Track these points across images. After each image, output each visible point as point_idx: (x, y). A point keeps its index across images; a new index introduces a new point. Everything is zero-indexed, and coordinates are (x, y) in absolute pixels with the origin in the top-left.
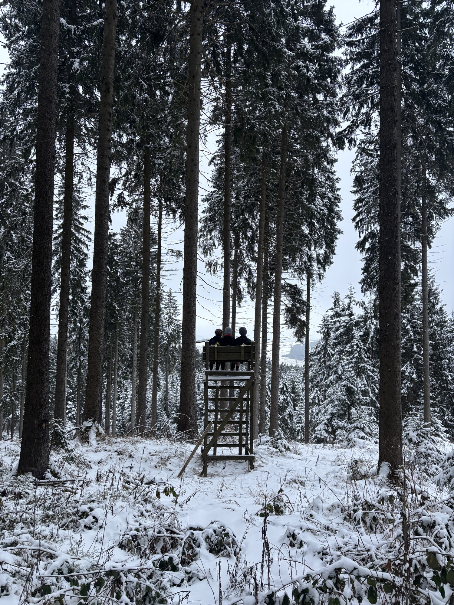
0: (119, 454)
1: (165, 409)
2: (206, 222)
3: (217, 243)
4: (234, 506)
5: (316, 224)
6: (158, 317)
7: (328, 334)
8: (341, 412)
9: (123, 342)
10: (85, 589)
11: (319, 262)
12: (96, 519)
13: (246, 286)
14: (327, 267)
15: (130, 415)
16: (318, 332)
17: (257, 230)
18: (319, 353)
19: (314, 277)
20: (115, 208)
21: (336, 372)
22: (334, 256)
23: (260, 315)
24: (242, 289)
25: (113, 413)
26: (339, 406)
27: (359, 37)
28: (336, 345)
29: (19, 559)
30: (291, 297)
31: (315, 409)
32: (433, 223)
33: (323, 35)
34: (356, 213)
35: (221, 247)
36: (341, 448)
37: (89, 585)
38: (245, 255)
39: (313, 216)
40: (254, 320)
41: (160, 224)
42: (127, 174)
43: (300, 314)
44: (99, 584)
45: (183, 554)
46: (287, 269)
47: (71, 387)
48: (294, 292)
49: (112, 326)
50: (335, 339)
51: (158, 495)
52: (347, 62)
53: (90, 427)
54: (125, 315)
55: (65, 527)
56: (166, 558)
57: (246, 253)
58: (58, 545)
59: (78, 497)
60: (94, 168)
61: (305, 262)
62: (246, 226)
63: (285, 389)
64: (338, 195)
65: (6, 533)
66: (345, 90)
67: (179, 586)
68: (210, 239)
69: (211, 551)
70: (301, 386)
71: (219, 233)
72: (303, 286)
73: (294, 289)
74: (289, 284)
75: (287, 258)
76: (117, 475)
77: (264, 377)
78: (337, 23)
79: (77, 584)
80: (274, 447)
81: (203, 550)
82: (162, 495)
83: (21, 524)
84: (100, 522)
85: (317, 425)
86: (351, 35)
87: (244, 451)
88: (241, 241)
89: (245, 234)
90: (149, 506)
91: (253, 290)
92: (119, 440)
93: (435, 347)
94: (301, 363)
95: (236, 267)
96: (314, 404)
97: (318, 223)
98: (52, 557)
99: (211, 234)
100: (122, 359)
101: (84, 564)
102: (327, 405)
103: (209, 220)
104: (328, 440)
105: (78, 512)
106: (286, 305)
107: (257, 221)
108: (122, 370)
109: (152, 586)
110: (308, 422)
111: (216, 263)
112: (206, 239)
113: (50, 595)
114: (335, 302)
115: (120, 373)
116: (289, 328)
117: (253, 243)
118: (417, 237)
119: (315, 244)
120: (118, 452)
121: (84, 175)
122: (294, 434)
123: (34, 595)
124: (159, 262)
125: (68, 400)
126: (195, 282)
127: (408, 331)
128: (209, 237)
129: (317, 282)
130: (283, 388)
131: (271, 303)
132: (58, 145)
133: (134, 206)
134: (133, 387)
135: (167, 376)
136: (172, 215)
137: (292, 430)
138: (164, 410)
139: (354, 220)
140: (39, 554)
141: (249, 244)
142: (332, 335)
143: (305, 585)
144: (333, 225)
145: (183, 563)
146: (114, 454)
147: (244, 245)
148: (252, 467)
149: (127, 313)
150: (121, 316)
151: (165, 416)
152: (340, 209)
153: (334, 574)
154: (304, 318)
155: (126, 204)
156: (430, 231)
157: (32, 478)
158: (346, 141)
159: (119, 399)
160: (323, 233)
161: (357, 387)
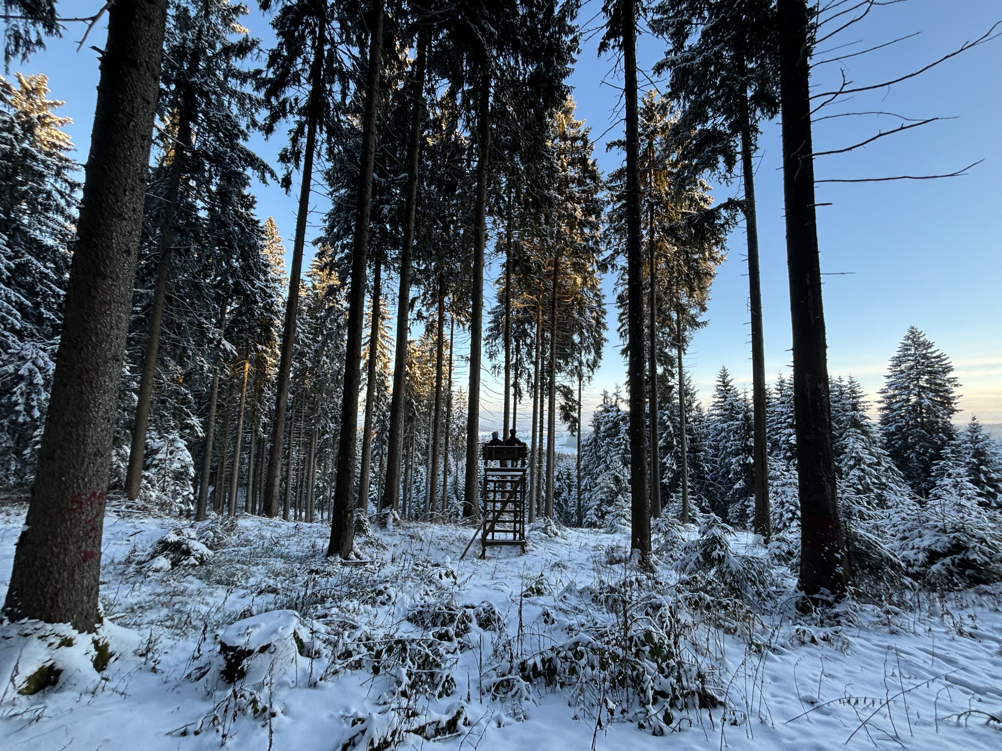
0: (411, 538)
1: (456, 493)
2: (489, 332)
3: (500, 349)
4: (504, 588)
5: (586, 334)
6: (449, 410)
7: (599, 428)
8: (610, 498)
9: (419, 433)
10: (379, 655)
11: (589, 366)
12: (390, 597)
13: (526, 386)
14: (595, 370)
15: (425, 497)
17: (534, 339)
18: (591, 444)
19: (584, 379)
20: (414, 321)
21: (605, 462)
22: (601, 361)
24: (522, 388)
26: (607, 493)
27: (618, 183)
28: (605, 437)
29: (329, 629)
30: (564, 397)
31: (587, 495)
32: (687, 333)
33: (588, 181)
34: (620, 324)
35: (504, 352)
36: (605, 533)
37: (382, 651)
38: (525, 359)
39: (582, 327)
41: (452, 334)
42: (424, 294)
43: (572, 412)
44: (390, 650)
45: (458, 627)
46: (561, 372)
47: (374, 472)
48: (567, 393)
49: (410, 420)
50: (604, 432)
51: (441, 577)
52: (608, 203)
53: (388, 514)
54: (422, 409)
55: (365, 602)
56: (443, 631)
57: (526, 357)
58: (359, 617)
59: (375, 576)
60: (397, 292)
61: (576, 367)
62: (525, 334)
63: (560, 476)
64: (604, 309)
65: (319, 606)
66: (607, 226)
67: (453, 653)
68: (495, 345)
69: (480, 626)
70: (574, 473)
71: (503, 340)
72: (575, 387)
73: (567, 389)
74: (562, 385)
75: (561, 362)
76: (409, 557)
77: (540, 467)
78: (599, 171)
79: (373, 650)
80: (544, 533)
81: (474, 625)
82: (444, 577)
83: (330, 600)
84: (393, 599)
85: (589, 509)
86: (611, 182)
87: (518, 536)
88: (521, 347)
89: (525, 341)
90: (433, 587)
91: (532, 389)
92: (413, 524)
93: (693, 440)
94: (575, 453)
95: (516, 370)
96: (585, 490)
97: (587, 332)
98: (354, 627)
99: (495, 341)
100: (418, 448)
101: (379, 634)
102: (598, 491)
103: (493, 330)
104: (598, 524)
105: (375, 590)
106: (560, 404)
107: (535, 330)
108: (419, 457)
109: (430, 653)
110: (580, 506)
111: (499, 367)
113: (352, 659)
114: (604, 399)
115: (416, 460)
116: (563, 423)
117: (532, 348)
118: (673, 345)
119: (585, 350)
120: (411, 536)
121: (389, 296)
123: (339, 658)
124: (451, 366)
125: (371, 483)
127: (668, 426)
129: (586, 383)
130: (558, 476)
131: (546, 400)
132: (368, 271)
133: (431, 320)
134: (427, 473)
136: (461, 327)
138: (454, 493)
139: (618, 330)
140: (344, 625)
141: (528, 350)
142: (602, 428)
143: (550, 654)
144: (600, 334)
145: (457, 635)
146: (407, 538)
147: (524, 351)
148: (524, 552)
150: (418, 410)
151: (455, 499)
152: (606, 321)
153: (573, 647)
154: (576, 415)
155: (423, 318)
156: (684, 341)
157: (339, 559)
158: (609, 267)
159: (415, 482)
160: (591, 340)
161: (624, 475)
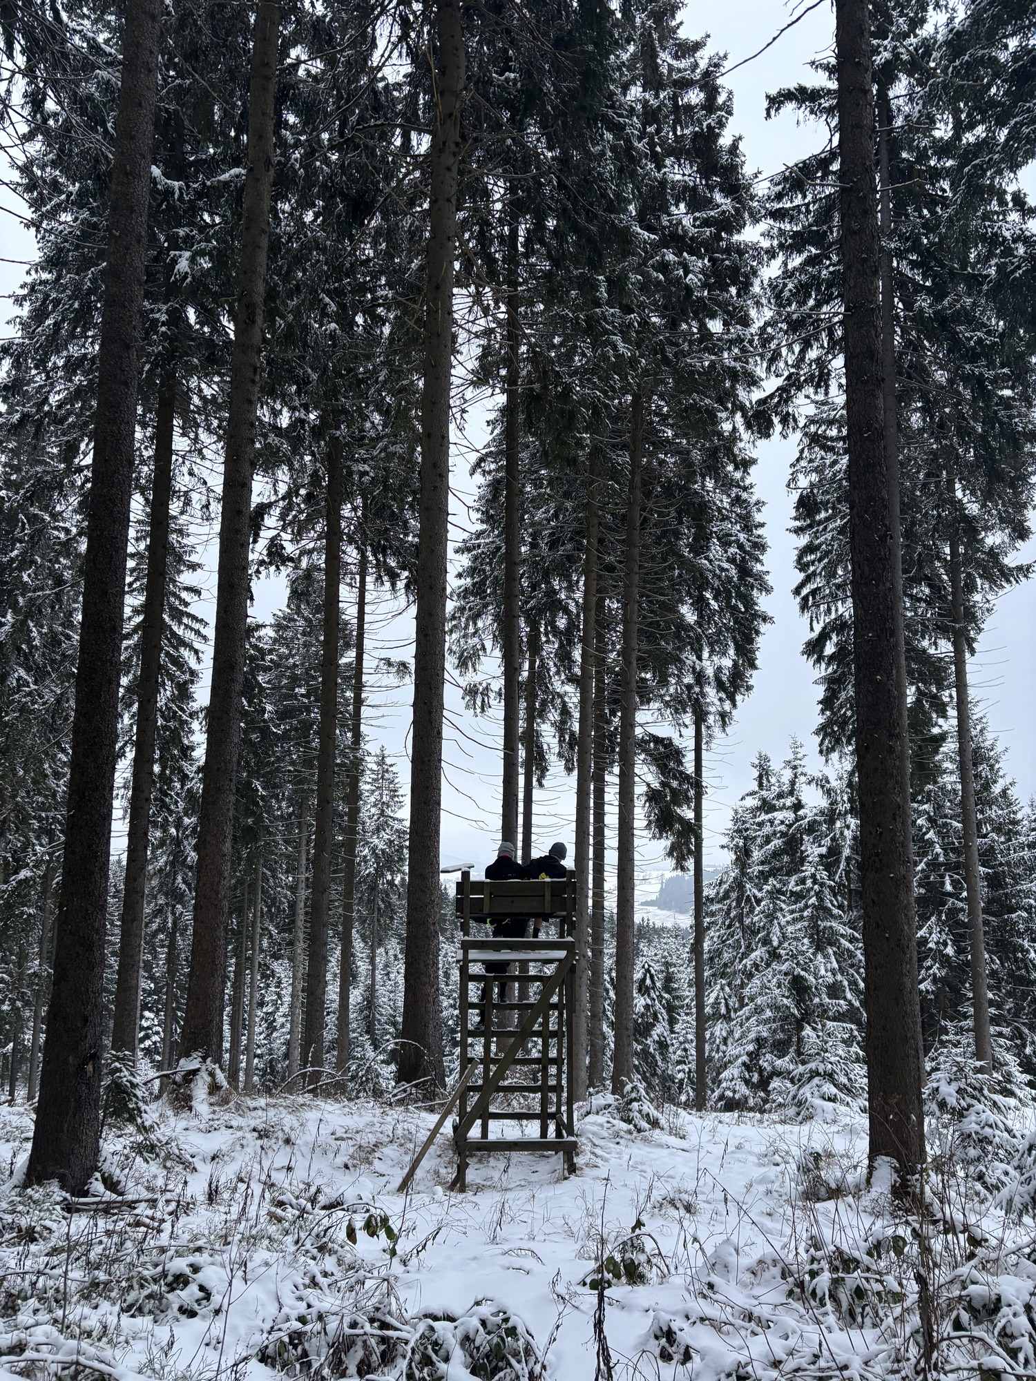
0: (260, 1137)
1: (370, 1030)
2: (465, 598)
3: (488, 644)
4: (530, 1263)
5: (712, 602)
6: (354, 812)
7: (747, 852)
8: (780, 1036)
9: (273, 871)
11: (720, 686)
12: (206, 1293)
13: (557, 740)
14: (738, 698)
15: (288, 1043)
16: (723, 847)
17: (578, 615)
18: (726, 896)
19: (711, 719)
20: (262, 569)
21: (766, 942)
22: (754, 672)
23: (588, 808)
24: (545, 747)
25: (248, 1039)
26: (774, 1021)
27: (798, 200)
28: (764, 876)
30: (658, 766)
31: (719, 1029)
32: (977, 597)
33: (718, 198)
34: (802, 576)
35: (498, 653)
36: (783, 1122)
38: (553, 670)
39: (704, 584)
40: (574, 818)
41: (361, 604)
42: (288, 496)
43: (680, 806)
45: (410, 1376)
46: (648, 702)
47: (152, 978)
48: (665, 755)
49: (249, 835)
50: (762, 863)
51: (351, 1234)
52: (771, 253)
53: (195, 1072)
54: (280, 808)
55: (133, 1309)
57: (555, 665)
58: (118, 1353)
59: (164, 1239)
60: (217, 482)
61: (689, 687)
62: (555, 606)
63: (648, 982)
64: (759, 537)
66: (768, 314)
68: (474, 634)
69: (474, 1371)
70: (685, 974)
71: (495, 621)
72: (685, 740)
73: (665, 746)
74: (654, 736)
75: (649, 676)
76: (257, 1188)
77: (598, 954)
78: (748, 170)
80: (622, 1119)
81: (456, 1368)
82: (361, 1235)
83: (33, 1303)
84: (216, 1299)
85: (725, 1067)
86: (779, 197)
87: (552, 1128)
88: (544, 639)
89: (552, 623)
90: (329, 1263)
91: (572, 748)
92: (262, 1102)
93: (995, 881)
94: (686, 921)
95: (531, 698)
96: (717, 1016)
97: (715, 598)
99: (475, 624)
100: (270, 910)
102: (748, 1019)
103: (472, 594)
104: (751, 1102)
105: (164, 1274)
106: (648, 785)
107: (579, 595)
108: (271, 936)
110: (702, 1060)
111: (487, 688)
112: (465, 636)
114: (760, 777)
115: (265, 943)
116: (654, 837)
117: (570, 643)
118: (943, 630)
119: (711, 645)
120: (259, 1132)
121: (195, 496)
122: (669, 1088)
124: (358, 688)
125: (145, 1007)
126: (439, 733)
127: (931, 843)
128: (471, 630)
129: (717, 731)
130: (643, 980)
131: (612, 779)
132: (138, 434)
133: (304, 563)
134: (294, 978)
135: (373, 952)
136: (388, 585)
137: (667, 1079)
138: (367, 1032)
139: (797, 591)
141: (561, 646)
142: (757, 855)
144: (749, 603)
146: (248, 1135)
147: (551, 648)
148: (572, 1169)
149: (284, 804)
150: (270, 810)
151: (368, 1046)
152: (764, 569)
154: (689, 815)
155: (285, 560)
156: (970, 616)
157: (58, 1194)
158: (776, 420)
159: (261, 1004)
160: (728, 620)
161: (816, 976)
